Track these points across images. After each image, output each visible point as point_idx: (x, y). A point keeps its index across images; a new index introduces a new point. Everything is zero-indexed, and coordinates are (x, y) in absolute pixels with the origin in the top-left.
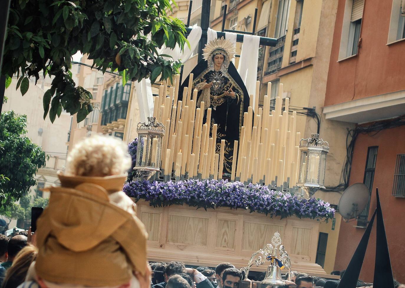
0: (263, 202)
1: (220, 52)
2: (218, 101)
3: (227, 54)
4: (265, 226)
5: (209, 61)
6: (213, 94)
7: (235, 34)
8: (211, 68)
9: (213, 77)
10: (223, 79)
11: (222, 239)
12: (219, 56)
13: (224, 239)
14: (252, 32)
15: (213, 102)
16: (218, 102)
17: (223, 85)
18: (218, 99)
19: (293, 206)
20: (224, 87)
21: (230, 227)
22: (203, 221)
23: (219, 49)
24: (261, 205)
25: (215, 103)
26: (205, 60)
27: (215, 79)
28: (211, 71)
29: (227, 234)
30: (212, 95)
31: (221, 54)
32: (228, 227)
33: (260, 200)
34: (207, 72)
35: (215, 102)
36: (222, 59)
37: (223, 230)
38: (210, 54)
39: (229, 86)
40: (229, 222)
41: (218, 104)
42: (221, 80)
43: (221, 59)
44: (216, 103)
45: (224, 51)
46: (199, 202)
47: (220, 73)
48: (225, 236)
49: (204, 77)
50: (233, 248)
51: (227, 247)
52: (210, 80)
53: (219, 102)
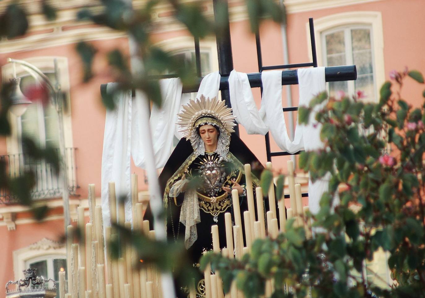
1: (205, 121)
2: (220, 205)
3: (219, 121)
5: (192, 140)
6: (209, 195)
7: (279, 72)
8: (199, 151)
9: (204, 165)
10: (222, 166)
12: (206, 128)
14: (311, 61)
15: (212, 208)
16: (219, 208)
17: (223, 176)
18: (220, 202)
20: (226, 179)
23: (204, 117)
25: (215, 210)
26: (187, 140)
27: (209, 169)
28: (201, 156)
30: (209, 197)
31: (206, 124)
34: (193, 159)
35: (215, 207)
36: (211, 132)
38: (190, 128)
39: (235, 175)
41: (221, 210)
42: (219, 168)
43: (209, 133)
44: (217, 209)
45: (213, 118)
47: (216, 156)
49: (189, 170)
52: (201, 171)
53: (222, 207)
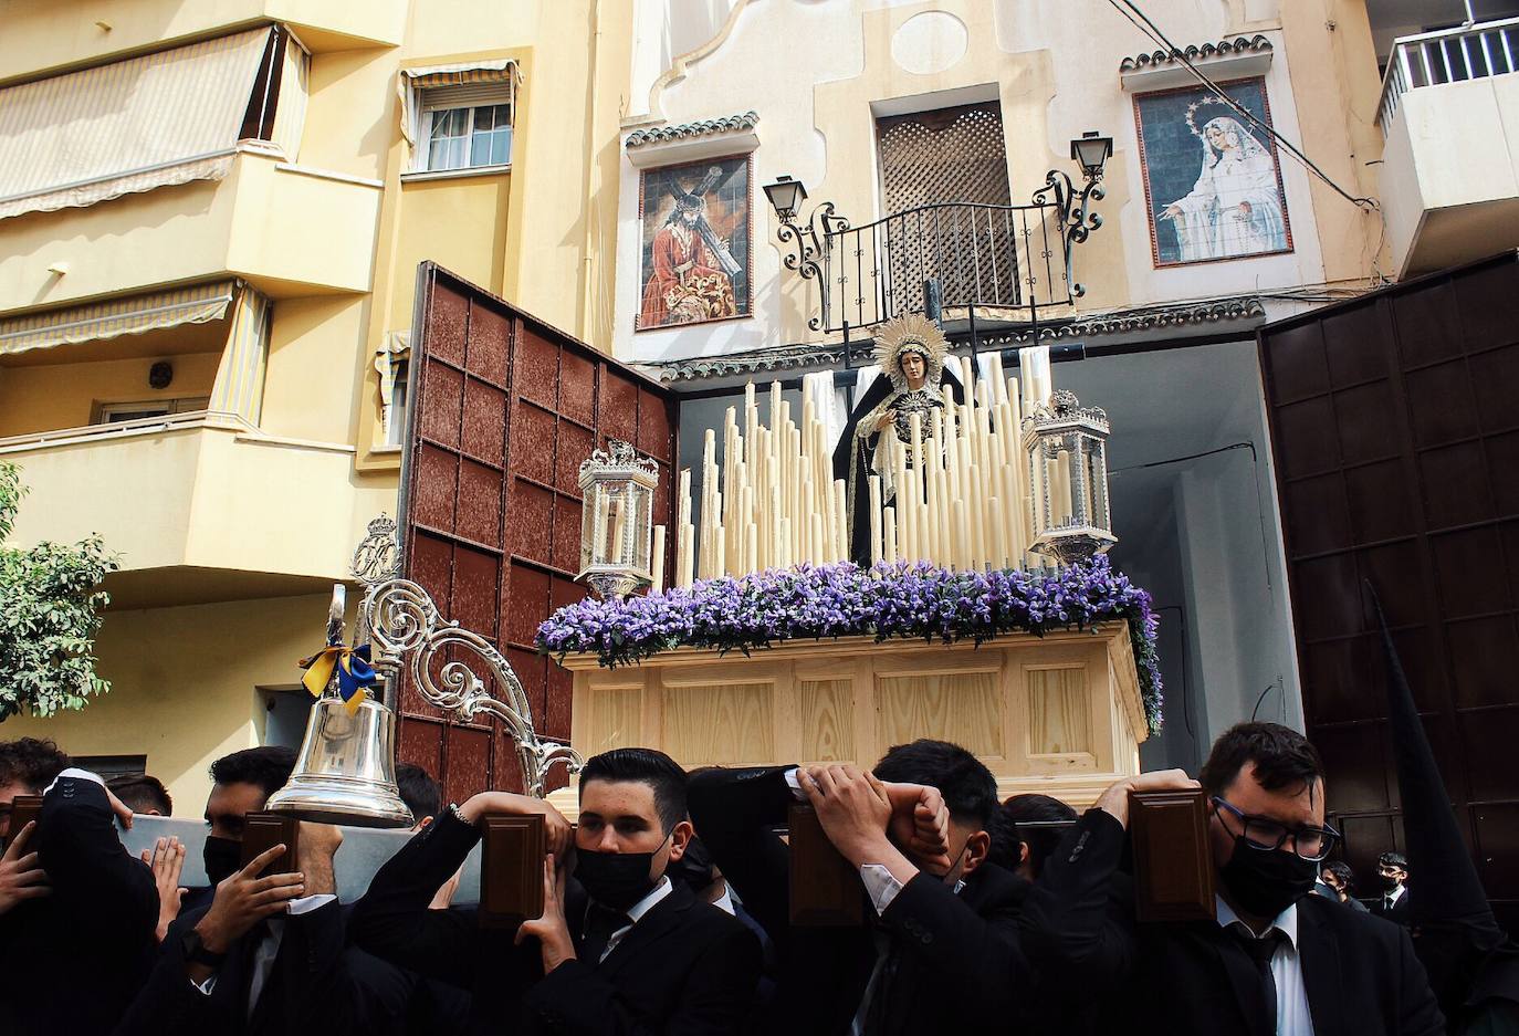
0: (907, 599)
4: (941, 682)
5: (892, 375)
11: (819, 735)
13: (823, 736)
19: (1005, 600)
21: (836, 698)
22: (758, 695)
24: (903, 612)
29: (831, 720)
32: (832, 700)
33: (898, 598)
36: (917, 362)
37: (818, 712)
40: (834, 686)
42: (927, 408)
46: (718, 634)
48: (827, 728)
50: (851, 759)
51: (834, 757)
